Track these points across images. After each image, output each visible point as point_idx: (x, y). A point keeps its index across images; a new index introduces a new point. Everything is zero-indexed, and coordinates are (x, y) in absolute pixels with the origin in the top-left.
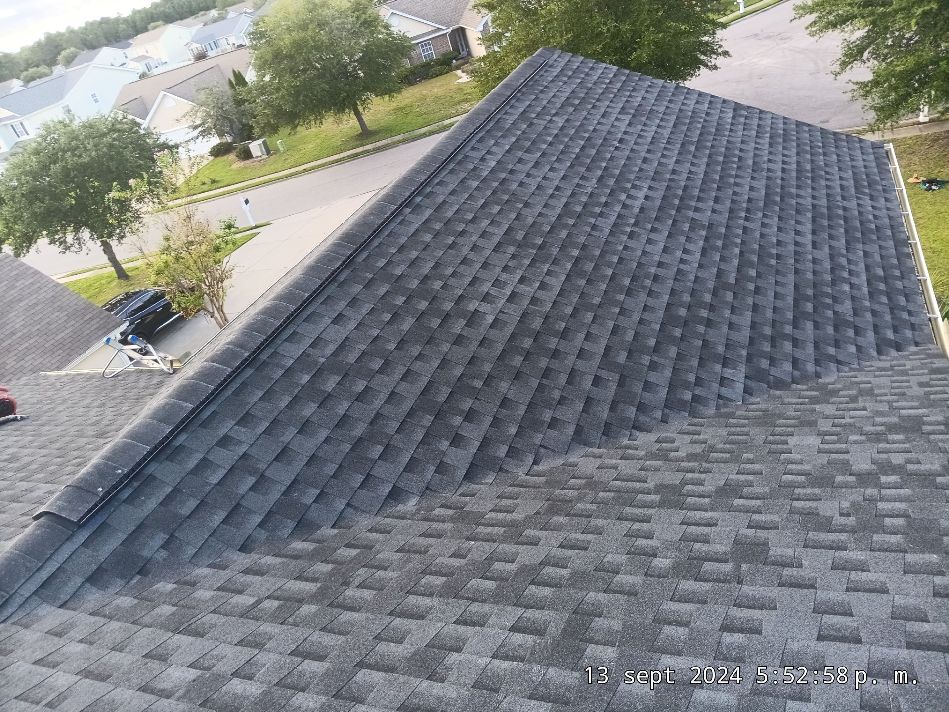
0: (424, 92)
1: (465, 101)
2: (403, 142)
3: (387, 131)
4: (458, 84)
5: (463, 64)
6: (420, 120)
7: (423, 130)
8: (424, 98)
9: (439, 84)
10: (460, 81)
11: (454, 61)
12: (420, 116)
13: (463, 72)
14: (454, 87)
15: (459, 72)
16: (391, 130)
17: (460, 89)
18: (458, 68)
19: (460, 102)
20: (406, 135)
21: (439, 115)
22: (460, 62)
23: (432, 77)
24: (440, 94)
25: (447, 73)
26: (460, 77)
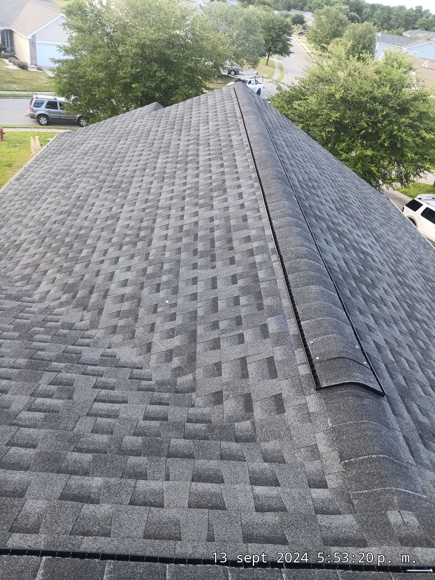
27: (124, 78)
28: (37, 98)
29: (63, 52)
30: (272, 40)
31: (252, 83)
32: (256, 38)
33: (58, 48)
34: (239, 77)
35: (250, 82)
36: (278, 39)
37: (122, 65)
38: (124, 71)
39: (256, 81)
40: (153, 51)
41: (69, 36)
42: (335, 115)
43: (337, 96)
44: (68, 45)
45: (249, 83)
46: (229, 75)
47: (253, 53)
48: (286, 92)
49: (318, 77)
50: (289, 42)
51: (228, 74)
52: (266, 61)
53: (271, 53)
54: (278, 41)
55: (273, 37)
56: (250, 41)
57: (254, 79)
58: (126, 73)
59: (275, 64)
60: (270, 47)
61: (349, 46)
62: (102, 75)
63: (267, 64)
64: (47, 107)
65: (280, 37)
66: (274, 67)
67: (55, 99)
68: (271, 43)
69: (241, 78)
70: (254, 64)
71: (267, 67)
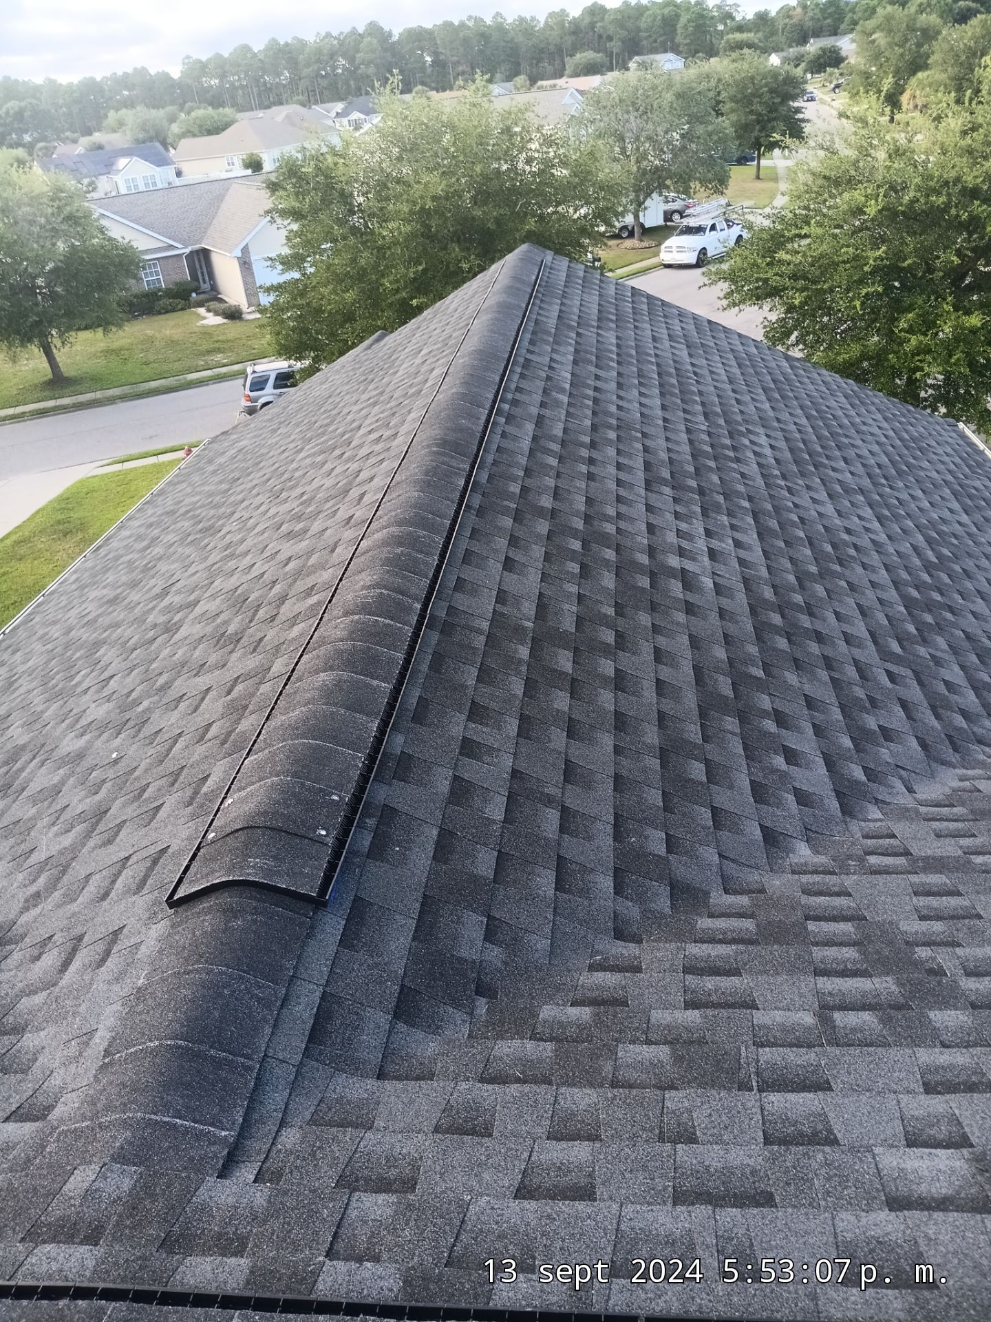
0: (149, 332)
1: (219, 350)
2: (124, 398)
3: (95, 381)
4: (203, 326)
5: (209, 300)
6: (147, 370)
7: (154, 384)
8: (151, 340)
9: (171, 323)
10: (204, 322)
11: (194, 295)
12: (147, 364)
13: (209, 311)
14: (196, 330)
15: (202, 311)
16: (101, 380)
17: (206, 333)
18: (200, 304)
19: (209, 352)
20: (126, 390)
21: (177, 366)
22: (202, 297)
23: (160, 313)
24: (175, 337)
25: (182, 309)
26: (204, 318)
27: (397, 291)
28: (254, 372)
29: (280, 267)
30: (758, 122)
31: (718, 227)
32: (710, 128)
33: (269, 263)
34: (686, 222)
35: (713, 228)
36: (774, 115)
37: (386, 265)
38: (391, 278)
39: (727, 221)
40: (447, 219)
41: (286, 233)
42: (874, 256)
43: (872, 210)
44: (286, 251)
45: (711, 230)
46: (669, 223)
47: (710, 162)
48: (762, 230)
49: (825, 177)
50: (800, 116)
51: (665, 221)
52: (754, 170)
53: (763, 149)
54: (774, 119)
55: (760, 115)
56: (699, 138)
57: (721, 219)
58: (397, 281)
59: (779, 171)
60: (757, 139)
61: (885, 89)
62: (350, 296)
63: (758, 177)
64: (276, 387)
65: (776, 110)
66: (775, 179)
67: (289, 367)
68: (757, 127)
69: (691, 225)
70: (719, 183)
71: (759, 185)
